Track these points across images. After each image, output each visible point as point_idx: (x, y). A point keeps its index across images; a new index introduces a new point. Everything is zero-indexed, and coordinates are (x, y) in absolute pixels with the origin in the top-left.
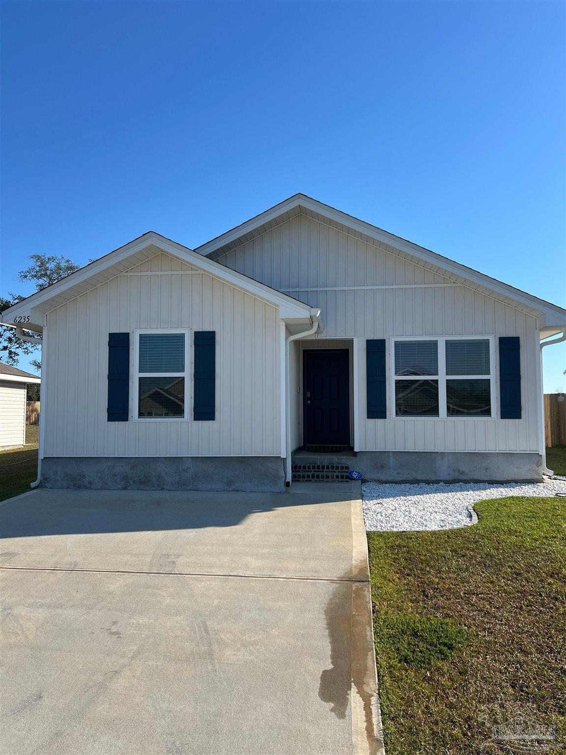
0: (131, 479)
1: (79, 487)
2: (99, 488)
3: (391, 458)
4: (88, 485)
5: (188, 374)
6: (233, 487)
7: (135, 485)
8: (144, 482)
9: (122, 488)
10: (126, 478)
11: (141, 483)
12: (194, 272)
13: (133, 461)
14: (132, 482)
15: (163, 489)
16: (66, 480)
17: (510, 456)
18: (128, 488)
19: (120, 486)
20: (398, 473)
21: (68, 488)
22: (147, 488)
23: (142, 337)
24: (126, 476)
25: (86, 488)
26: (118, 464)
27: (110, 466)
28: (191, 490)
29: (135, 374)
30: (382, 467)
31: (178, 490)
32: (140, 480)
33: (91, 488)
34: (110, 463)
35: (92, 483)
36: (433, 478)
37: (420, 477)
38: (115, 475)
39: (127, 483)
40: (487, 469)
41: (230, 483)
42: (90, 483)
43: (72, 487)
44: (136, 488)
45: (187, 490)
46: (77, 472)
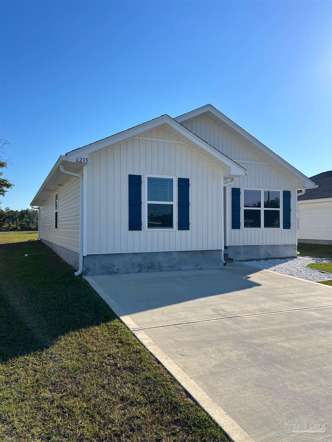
0: (143, 266)
1: (110, 273)
2: (124, 272)
3: (242, 249)
4: (117, 272)
5: (175, 203)
6: (199, 267)
7: (145, 269)
8: (151, 268)
9: (138, 272)
10: (140, 265)
11: (149, 268)
12: (177, 142)
13: (144, 255)
14: (143, 268)
15: (161, 271)
16: (102, 269)
17: (286, 246)
18: (141, 271)
19: (136, 271)
20: (244, 256)
21: (103, 274)
22: (153, 271)
23: (149, 179)
24: (139, 264)
25: (116, 273)
26: (135, 257)
27: (131, 258)
28: (177, 270)
29: (145, 202)
30: (238, 253)
31: (170, 271)
32: (149, 266)
33: (118, 273)
34: (130, 257)
35: (119, 270)
36: (259, 258)
37: (254, 258)
38: (133, 264)
39: (141, 268)
40: (278, 252)
41: (197, 265)
42: (118, 270)
43: (106, 273)
44: (146, 271)
45: (174, 270)
46: (109, 263)
